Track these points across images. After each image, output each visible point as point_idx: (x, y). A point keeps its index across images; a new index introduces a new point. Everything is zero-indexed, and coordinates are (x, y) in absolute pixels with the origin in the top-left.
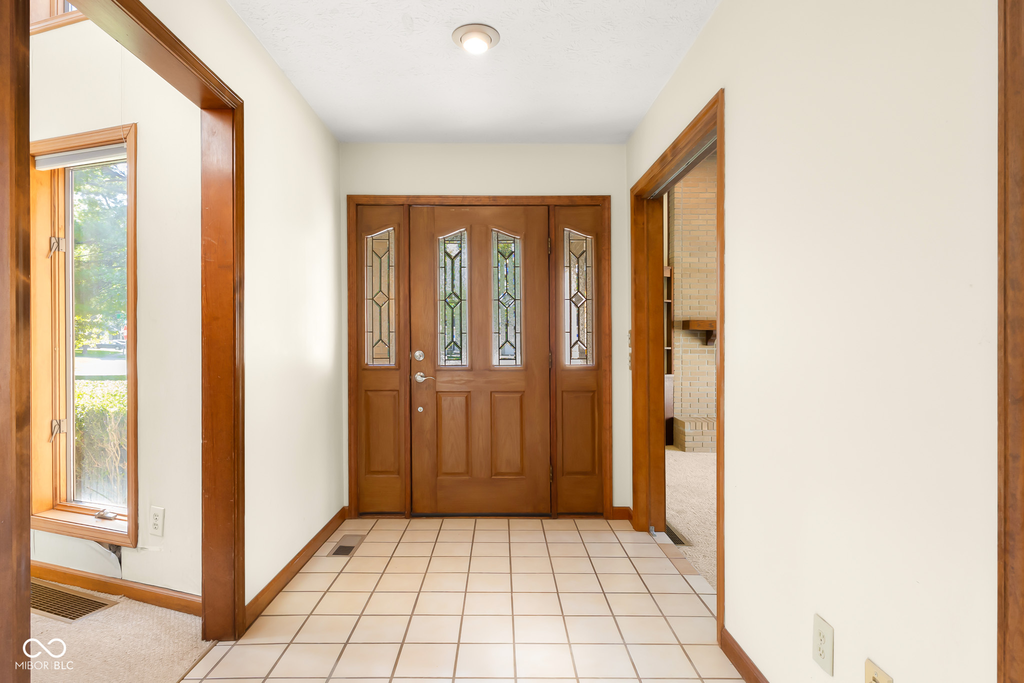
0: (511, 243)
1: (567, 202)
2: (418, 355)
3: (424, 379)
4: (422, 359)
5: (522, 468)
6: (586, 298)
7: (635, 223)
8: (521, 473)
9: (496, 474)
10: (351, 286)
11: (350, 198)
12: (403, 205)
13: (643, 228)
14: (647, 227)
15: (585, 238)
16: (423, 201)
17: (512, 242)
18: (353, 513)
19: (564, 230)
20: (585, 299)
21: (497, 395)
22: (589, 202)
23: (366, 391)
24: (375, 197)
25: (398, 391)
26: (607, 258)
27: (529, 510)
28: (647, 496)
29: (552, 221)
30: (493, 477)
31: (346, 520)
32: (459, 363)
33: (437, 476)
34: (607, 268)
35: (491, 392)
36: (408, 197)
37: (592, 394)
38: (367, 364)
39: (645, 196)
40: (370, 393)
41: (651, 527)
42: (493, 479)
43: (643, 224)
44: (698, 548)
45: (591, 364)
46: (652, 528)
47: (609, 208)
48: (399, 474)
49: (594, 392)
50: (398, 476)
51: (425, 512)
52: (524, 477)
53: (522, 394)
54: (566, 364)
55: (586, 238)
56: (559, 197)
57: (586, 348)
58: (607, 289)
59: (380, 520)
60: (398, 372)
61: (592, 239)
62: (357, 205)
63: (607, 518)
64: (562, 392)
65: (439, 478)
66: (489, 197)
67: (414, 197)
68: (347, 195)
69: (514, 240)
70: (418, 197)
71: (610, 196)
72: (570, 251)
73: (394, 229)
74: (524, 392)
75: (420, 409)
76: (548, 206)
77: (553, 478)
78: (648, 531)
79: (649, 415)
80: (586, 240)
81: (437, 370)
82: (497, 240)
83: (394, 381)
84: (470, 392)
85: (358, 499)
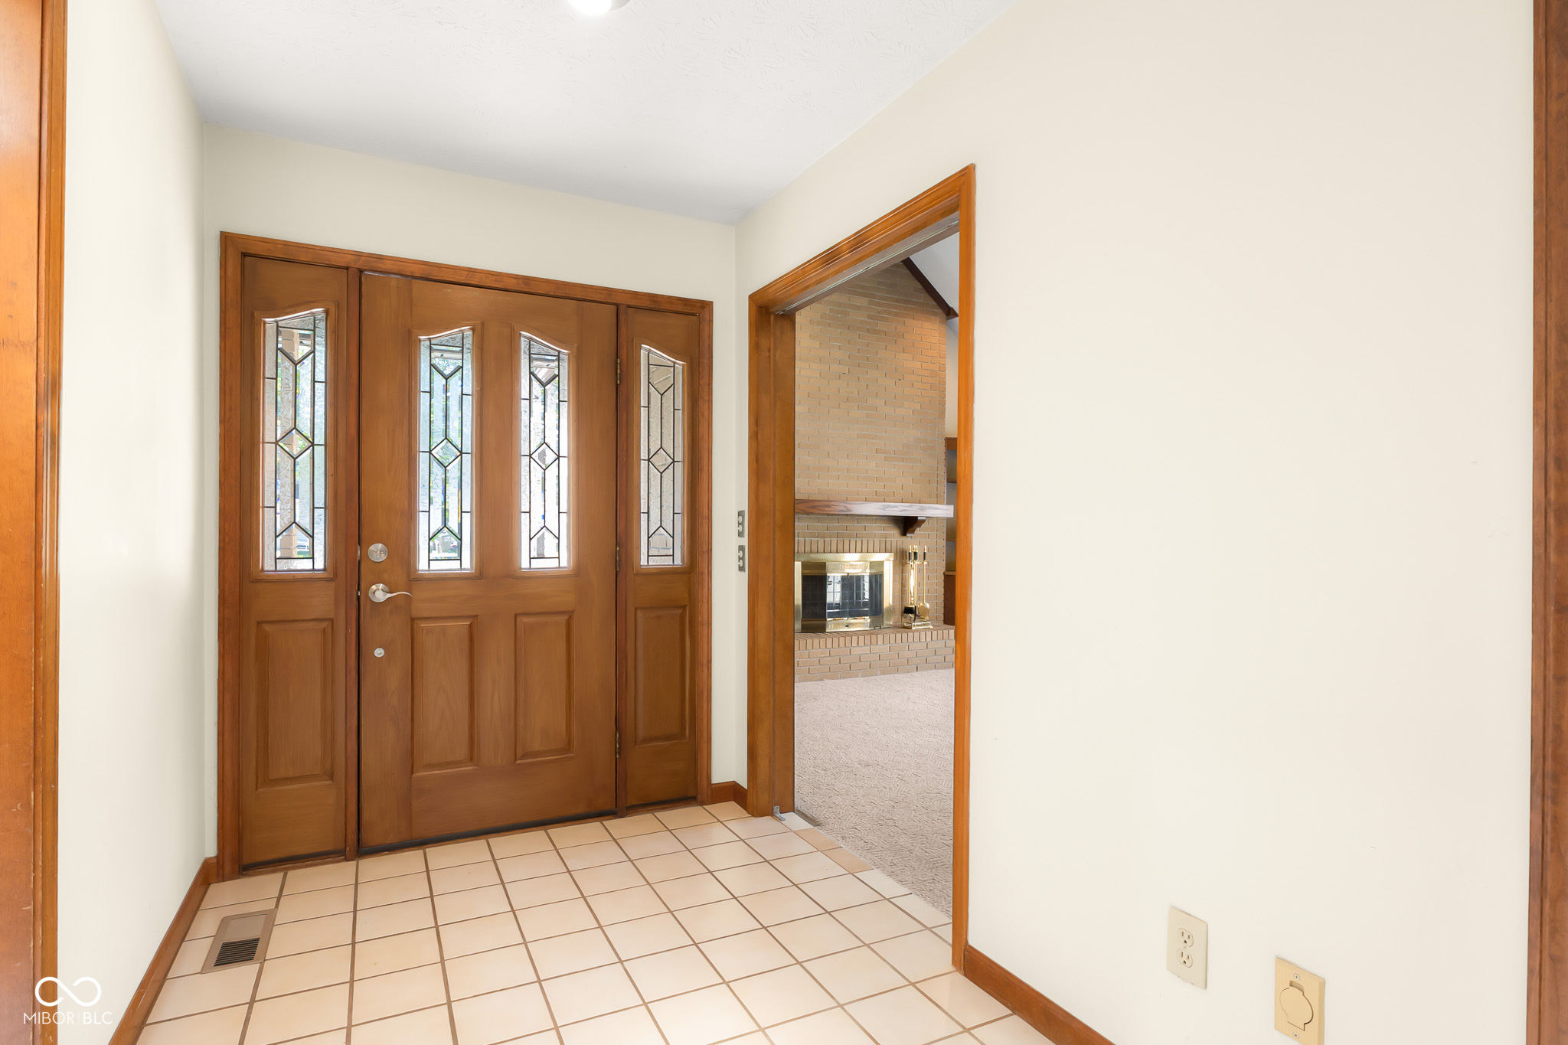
0: (553, 361)
1: (646, 304)
2: (377, 552)
3: (389, 595)
4: (383, 557)
5: (569, 742)
6: (673, 459)
7: (755, 348)
8: (568, 747)
9: (523, 757)
10: (227, 416)
11: (227, 240)
12: (347, 268)
13: (769, 357)
14: (775, 356)
15: (672, 364)
16: (388, 266)
17: (554, 358)
18: (228, 868)
19: (640, 348)
20: (671, 461)
21: (526, 620)
22: (680, 308)
23: (259, 623)
24: (286, 244)
25: (332, 620)
26: (706, 398)
27: (581, 809)
28: (770, 761)
29: (623, 330)
30: (518, 762)
31: (213, 886)
32: (455, 565)
33: (412, 773)
34: (706, 414)
35: (516, 616)
36: (359, 255)
37: (680, 611)
38: (263, 570)
39: (772, 310)
40: (267, 628)
41: (775, 807)
42: (519, 764)
43: (769, 351)
44: (829, 827)
45: (680, 563)
46: (777, 809)
47: (711, 321)
48: (332, 777)
49: (684, 607)
50: (330, 782)
51: (388, 842)
52: (572, 755)
53: (570, 615)
54: (642, 564)
55: (675, 363)
56: (635, 294)
57: (673, 537)
58: (706, 447)
59: (291, 873)
60: (333, 584)
61: (683, 365)
62: (244, 255)
63: (702, 804)
64: (636, 609)
65: (414, 775)
66: (517, 277)
67: (370, 255)
68: (221, 232)
69: (559, 356)
70: (380, 258)
71: (712, 302)
72: (649, 382)
73: (327, 312)
74: (573, 612)
75: (379, 652)
76: (617, 305)
77: (620, 751)
78: (771, 813)
79: (774, 640)
80: (674, 366)
81: (413, 579)
82: (528, 353)
83: (322, 603)
84: (476, 616)
85: (240, 838)
